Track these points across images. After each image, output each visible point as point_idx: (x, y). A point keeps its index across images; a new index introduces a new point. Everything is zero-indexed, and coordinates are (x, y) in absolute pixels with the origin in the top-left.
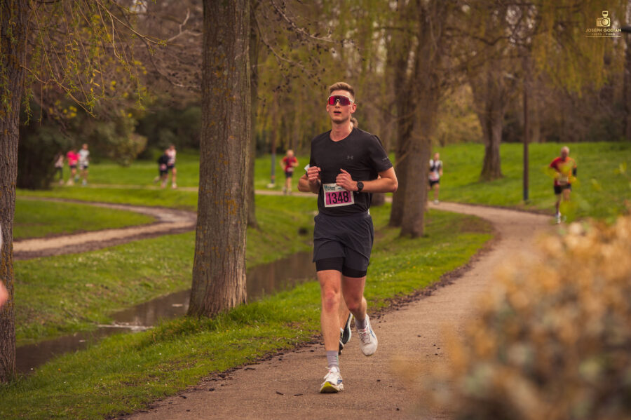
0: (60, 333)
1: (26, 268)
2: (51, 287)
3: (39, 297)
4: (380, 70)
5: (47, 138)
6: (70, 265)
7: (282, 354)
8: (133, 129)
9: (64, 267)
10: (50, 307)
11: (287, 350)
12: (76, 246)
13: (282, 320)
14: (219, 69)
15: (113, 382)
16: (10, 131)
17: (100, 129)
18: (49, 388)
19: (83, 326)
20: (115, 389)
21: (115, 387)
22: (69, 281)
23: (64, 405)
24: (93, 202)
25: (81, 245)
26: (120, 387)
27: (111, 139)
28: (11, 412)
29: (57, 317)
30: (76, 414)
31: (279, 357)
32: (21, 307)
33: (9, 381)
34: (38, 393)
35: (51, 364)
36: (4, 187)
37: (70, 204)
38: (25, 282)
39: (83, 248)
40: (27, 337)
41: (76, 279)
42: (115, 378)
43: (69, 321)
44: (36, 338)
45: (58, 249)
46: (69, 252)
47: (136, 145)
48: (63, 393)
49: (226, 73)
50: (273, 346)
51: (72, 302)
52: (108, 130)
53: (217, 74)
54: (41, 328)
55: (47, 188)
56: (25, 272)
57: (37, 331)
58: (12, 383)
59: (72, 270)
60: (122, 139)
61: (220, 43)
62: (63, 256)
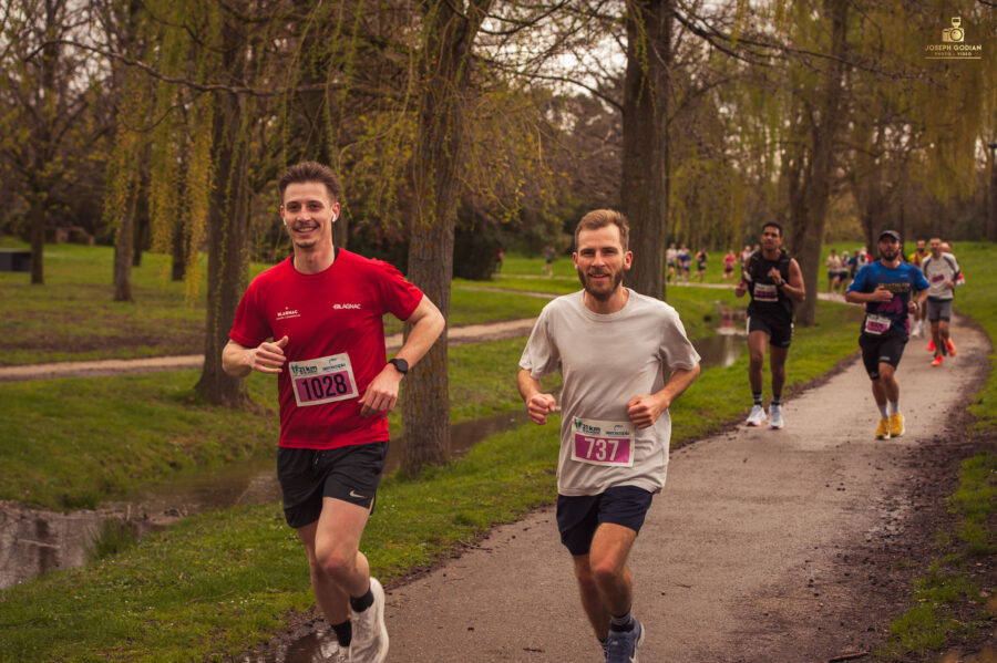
0: (495, 412)
1: (466, 352)
2: (488, 370)
3: (478, 379)
4: (774, 178)
5: (490, 239)
6: (505, 350)
7: (693, 442)
8: (561, 229)
9: (500, 352)
10: (486, 388)
11: (698, 438)
12: (510, 332)
13: (693, 407)
14: (638, 178)
15: (537, 471)
16: (446, 236)
17: (534, 229)
18: (479, 475)
19: (514, 406)
20: (539, 478)
21: (538, 476)
22: (503, 365)
23: (491, 494)
24: (527, 291)
25: (514, 331)
26: (543, 475)
27: (543, 237)
28: (444, 500)
29: (492, 397)
30: (502, 504)
31: (691, 446)
32: (461, 389)
33: (444, 464)
34: (469, 480)
35: (485, 443)
36: (440, 288)
37: (508, 293)
38: (466, 365)
39: (516, 334)
40: (466, 415)
41: (509, 362)
42: (538, 467)
43: (502, 401)
44: (473, 416)
45: (495, 335)
46: (505, 338)
47: (563, 243)
48: (491, 481)
49: (643, 182)
50: (685, 434)
51: (505, 383)
52: (540, 230)
53: (635, 183)
54: (478, 408)
55: (489, 279)
56: (465, 356)
57: (474, 410)
58: (448, 467)
59: (507, 354)
60: (552, 238)
61: (638, 155)
62: (499, 341)
